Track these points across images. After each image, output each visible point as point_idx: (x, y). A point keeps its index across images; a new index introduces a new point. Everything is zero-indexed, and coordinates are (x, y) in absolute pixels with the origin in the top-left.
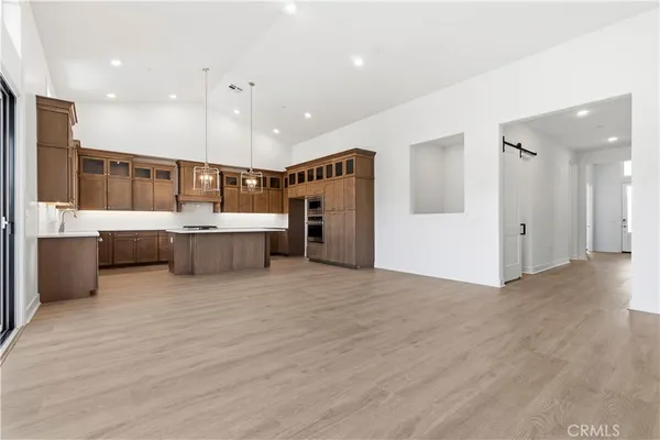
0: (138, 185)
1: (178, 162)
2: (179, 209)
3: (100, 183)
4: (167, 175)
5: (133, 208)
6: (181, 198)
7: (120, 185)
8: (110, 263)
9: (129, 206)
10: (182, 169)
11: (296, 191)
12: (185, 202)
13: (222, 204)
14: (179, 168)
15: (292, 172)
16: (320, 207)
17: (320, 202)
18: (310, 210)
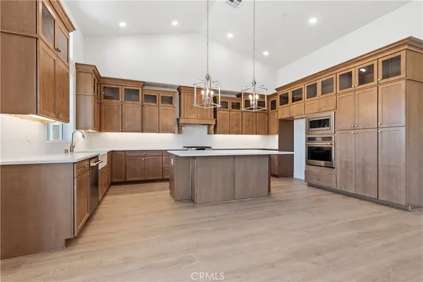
0: (147, 109)
1: (179, 89)
2: (180, 132)
3: (116, 108)
4: (169, 100)
5: (142, 131)
6: (182, 121)
7: (132, 109)
8: (123, 180)
9: (139, 127)
10: (182, 95)
11: (283, 112)
12: (185, 124)
13: (215, 126)
14: (180, 94)
15: (284, 92)
16: (328, 126)
17: (328, 120)
18: (311, 129)
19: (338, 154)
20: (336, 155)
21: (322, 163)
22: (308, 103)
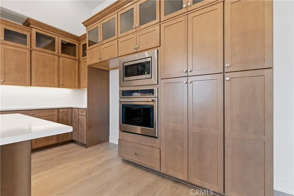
15: (93, 26)
16: (148, 73)
17: (148, 63)
18: (126, 79)
19: (162, 114)
20: (160, 116)
21: (138, 129)
22: (122, 39)
